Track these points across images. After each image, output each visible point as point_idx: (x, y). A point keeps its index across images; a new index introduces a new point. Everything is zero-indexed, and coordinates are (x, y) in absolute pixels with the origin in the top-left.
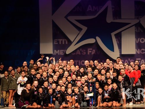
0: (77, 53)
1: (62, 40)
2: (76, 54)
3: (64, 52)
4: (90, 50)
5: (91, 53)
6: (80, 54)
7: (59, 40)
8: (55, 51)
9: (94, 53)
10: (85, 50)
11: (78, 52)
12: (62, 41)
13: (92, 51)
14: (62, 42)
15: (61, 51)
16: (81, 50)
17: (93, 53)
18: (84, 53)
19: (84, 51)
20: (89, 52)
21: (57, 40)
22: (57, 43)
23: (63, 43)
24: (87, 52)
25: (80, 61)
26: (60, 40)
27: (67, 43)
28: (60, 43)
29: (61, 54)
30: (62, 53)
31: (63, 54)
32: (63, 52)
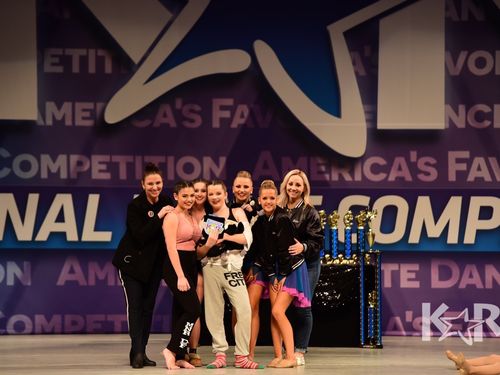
0: (160, 120)
1: (83, 52)
2: (156, 124)
3: (93, 112)
4: (223, 108)
5: (230, 120)
6: (173, 124)
7: (69, 52)
8: (50, 107)
9: (242, 121)
10: (197, 108)
11: (165, 116)
12: (85, 57)
13: (233, 110)
14: (84, 61)
15: (79, 106)
16: (179, 103)
17: (237, 122)
18: (192, 121)
19: (192, 111)
20: (218, 115)
21: (60, 52)
22: (60, 69)
23: (92, 69)
24: (207, 115)
25: (171, 159)
26: (76, 54)
27: (108, 69)
28: (76, 69)
29: (79, 122)
30: (84, 118)
31: (89, 123)
32: (87, 114)
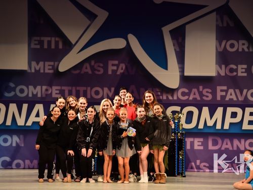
0: (84, 70)
1: (49, 39)
2: (82, 72)
3: (53, 66)
4: (113, 65)
5: (117, 70)
6: (90, 72)
7: (42, 39)
8: (34, 64)
9: (122, 71)
10: (102, 65)
11: (86, 68)
12: (51, 41)
13: (118, 66)
14: (49, 43)
15: (47, 63)
16: (93, 63)
17: (120, 71)
18: (99, 71)
19: (99, 66)
20: (111, 68)
21: (38, 38)
22: (38, 47)
23: (53, 46)
24: (106, 68)
25: (89, 88)
26: (46, 39)
27: (61, 46)
28: (46, 46)
29: (47, 71)
30: (49, 69)
31: (51, 71)
32: (51, 67)
